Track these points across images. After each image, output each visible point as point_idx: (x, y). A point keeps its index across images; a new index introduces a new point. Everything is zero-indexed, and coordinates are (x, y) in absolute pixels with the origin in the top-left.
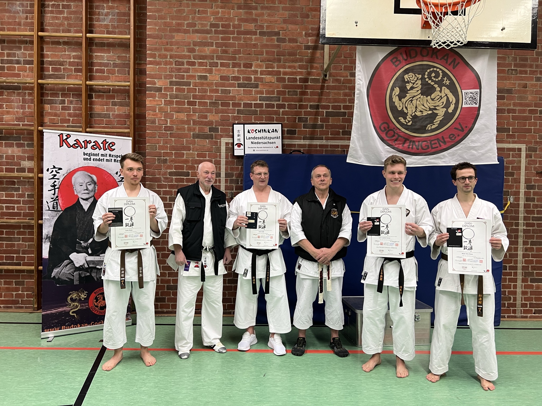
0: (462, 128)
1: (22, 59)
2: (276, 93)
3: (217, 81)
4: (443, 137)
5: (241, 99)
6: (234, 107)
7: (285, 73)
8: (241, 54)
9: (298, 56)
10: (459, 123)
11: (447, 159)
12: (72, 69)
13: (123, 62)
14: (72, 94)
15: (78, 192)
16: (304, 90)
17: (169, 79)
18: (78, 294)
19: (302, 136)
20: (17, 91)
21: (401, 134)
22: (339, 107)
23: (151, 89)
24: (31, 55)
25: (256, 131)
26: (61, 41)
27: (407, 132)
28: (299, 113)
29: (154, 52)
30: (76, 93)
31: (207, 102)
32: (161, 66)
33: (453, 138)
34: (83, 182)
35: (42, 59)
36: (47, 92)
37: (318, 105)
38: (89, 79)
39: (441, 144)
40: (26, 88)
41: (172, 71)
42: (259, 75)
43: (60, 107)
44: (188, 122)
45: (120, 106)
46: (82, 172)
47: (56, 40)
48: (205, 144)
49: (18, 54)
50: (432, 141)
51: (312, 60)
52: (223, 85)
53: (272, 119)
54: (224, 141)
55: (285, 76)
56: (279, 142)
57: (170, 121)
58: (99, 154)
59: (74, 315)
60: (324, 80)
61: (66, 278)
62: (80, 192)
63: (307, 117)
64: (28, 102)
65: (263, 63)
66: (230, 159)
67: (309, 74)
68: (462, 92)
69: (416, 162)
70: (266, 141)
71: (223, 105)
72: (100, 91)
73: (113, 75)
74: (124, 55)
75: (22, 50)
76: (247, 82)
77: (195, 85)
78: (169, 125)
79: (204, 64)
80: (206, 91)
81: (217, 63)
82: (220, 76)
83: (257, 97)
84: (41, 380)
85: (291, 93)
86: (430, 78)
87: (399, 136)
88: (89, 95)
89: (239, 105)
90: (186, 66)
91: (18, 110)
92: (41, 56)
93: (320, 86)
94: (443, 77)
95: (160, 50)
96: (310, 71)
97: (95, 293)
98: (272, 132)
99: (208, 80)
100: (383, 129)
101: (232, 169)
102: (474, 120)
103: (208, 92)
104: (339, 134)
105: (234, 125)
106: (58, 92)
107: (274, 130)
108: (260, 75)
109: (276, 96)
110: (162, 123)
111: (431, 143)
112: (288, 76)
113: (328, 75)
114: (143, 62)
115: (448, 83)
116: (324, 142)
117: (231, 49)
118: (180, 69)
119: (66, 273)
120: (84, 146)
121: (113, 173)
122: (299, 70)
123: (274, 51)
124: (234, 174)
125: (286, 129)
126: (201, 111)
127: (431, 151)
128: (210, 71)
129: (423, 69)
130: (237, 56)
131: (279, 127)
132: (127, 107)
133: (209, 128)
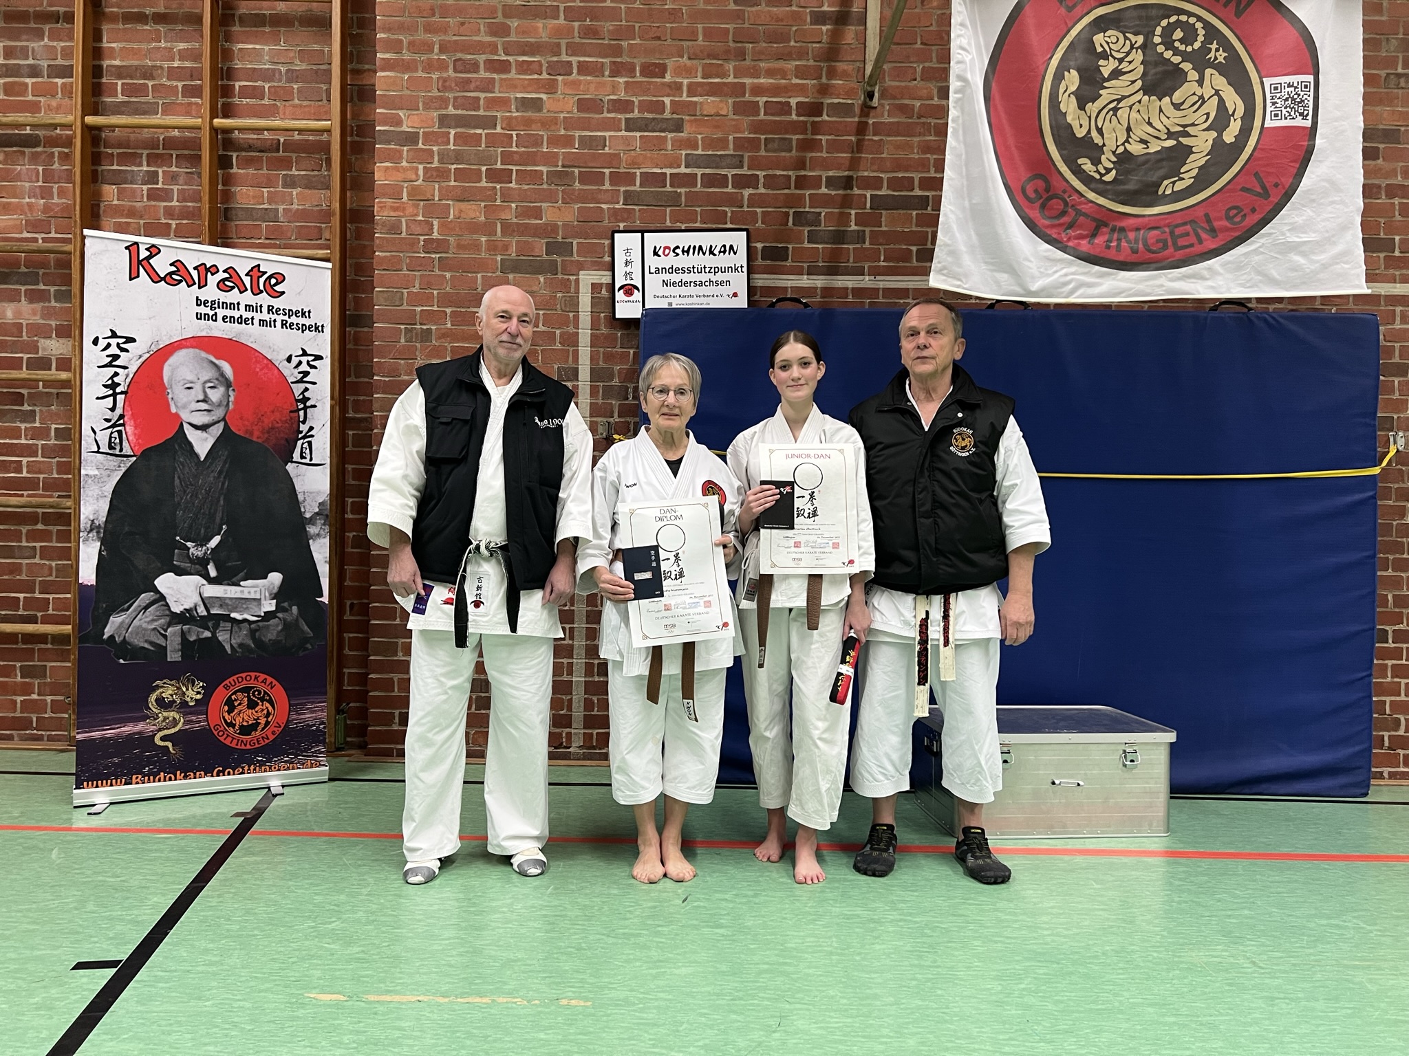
0: (1264, 187)
1: (45, 64)
2: (731, 146)
3: (568, 112)
4: (1207, 215)
5: (634, 164)
6: (615, 185)
7: (757, 90)
8: (634, 39)
9: (792, 43)
10: (1256, 174)
11: (1220, 281)
12: (177, 86)
13: (314, 67)
14: (177, 156)
15: (179, 405)
16: (809, 136)
17: (436, 109)
18: (179, 688)
19: (805, 265)
20: (30, 150)
21: (1085, 208)
22: (908, 184)
23: (388, 138)
24: (67, 53)
25: (677, 251)
26: (147, 12)
27: (1101, 201)
28: (796, 201)
29: (396, 37)
30: (186, 152)
31: (541, 172)
32: (415, 75)
33: (1237, 219)
34: (195, 380)
35: (97, 63)
36: (109, 151)
37: (850, 178)
38: (220, 114)
39: (1204, 236)
40: (53, 142)
41: (445, 88)
42: (685, 97)
43: (145, 193)
44: (488, 228)
45: (307, 187)
46: (191, 350)
47: (136, 10)
48: (535, 288)
49: (33, 48)
50: (1177, 226)
51: (832, 53)
52: (585, 124)
53: (722, 217)
54: (587, 278)
55: (758, 99)
56: (740, 282)
57: (441, 226)
58: (238, 304)
59: (167, 747)
60: (867, 109)
61: (146, 641)
62: (184, 407)
63: (818, 210)
64: (59, 177)
65: (694, 62)
66: (604, 330)
67: (824, 90)
68: (1262, 83)
69: (1131, 289)
70: (704, 277)
71: (584, 178)
72: (250, 147)
73: (287, 103)
74: (316, 47)
75: (46, 40)
76: (650, 116)
77: (510, 124)
78: (435, 235)
79: (535, 67)
80: (537, 142)
81: (570, 63)
82: (576, 98)
83: (679, 158)
84: (49, 900)
85: (776, 145)
86: (1169, 44)
87: (1079, 213)
88: (220, 157)
89: (630, 178)
90: (483, 74)
91: (33, 200)
92: (94, 53)
93: (856, 125)
94: (1208, 39)
95: (411, 29)
96: (827, 85)
97: (226, 687)
98: (720, 252)
99: (545, 111)
100: (1033, 195)
101: (609, 357)
102: (1297, 166)
103: (545, 143)
104: (908, 259)
105: (616, 235)
106: (139, 151)
107: (728, 249)
108: (688, 96)
109: (731, 152)
110: (418, 230)
111: (1172, 233)
112: (765, 99)
113: (876, 95)
114: (367, 67)
115: (1221, 59)
116: (866, 281)
117: (608, 26)
118: (469, 81)
119: (145, 630)
120: (196, 280)
121: (278, 358)
122: (795, 81)
123: (728, 29)
124: (616, 372)
125: (759, 245)
126: (523, 196)
127: (1174, 256)
128: (550, 88)
129: (1149, 18)
130: (624, 44)
131: (739, 239)
132: (323, 192)
133: (547, 243)
